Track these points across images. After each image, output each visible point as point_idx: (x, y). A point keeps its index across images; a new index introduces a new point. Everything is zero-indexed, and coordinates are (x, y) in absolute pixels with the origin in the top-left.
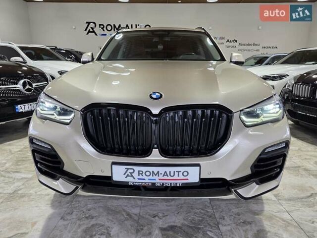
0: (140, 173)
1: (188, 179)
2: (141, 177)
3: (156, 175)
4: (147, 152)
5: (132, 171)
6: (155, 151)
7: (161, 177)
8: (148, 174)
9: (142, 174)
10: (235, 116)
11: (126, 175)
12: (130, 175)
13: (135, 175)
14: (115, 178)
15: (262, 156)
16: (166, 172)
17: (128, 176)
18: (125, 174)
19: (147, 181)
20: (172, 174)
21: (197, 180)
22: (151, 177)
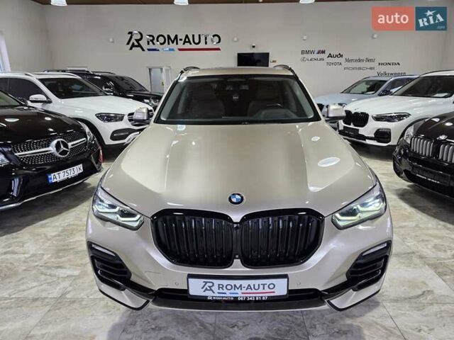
0: (220, 287)
1: (274, 292)
2: (221, 291)
3: (238, 289)
4: (227, 262)
5: (211, 284)
6: (237, 262)
7: (244, 290)
8: (229, 287)
9: (222, 288)
10: (327, 221)
11: (205, 288)
12: (208, 288)
13: (215, 288)
14: (192, 292)
15: (359, 261)
16: (249, 285)
17: (206, 289)
18: (203, 288)
19: (228, 295)
20: (257, 287)
21: (285, 293)
22: (233, 291)
